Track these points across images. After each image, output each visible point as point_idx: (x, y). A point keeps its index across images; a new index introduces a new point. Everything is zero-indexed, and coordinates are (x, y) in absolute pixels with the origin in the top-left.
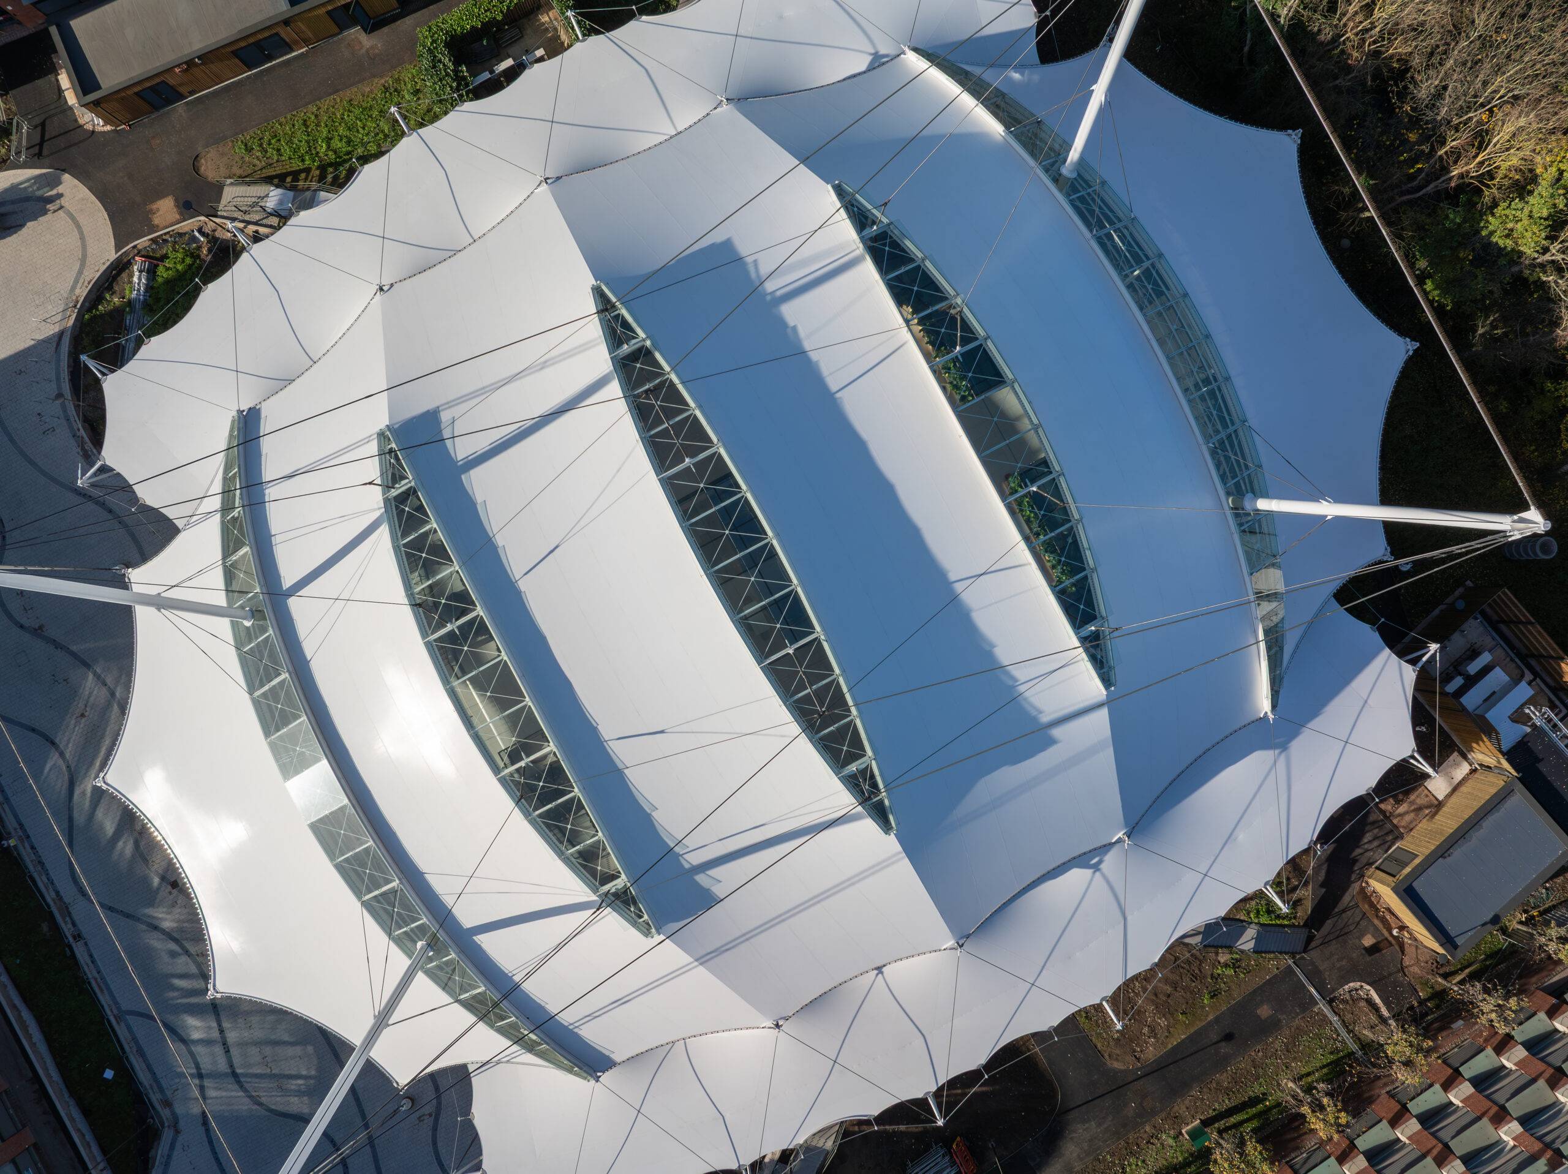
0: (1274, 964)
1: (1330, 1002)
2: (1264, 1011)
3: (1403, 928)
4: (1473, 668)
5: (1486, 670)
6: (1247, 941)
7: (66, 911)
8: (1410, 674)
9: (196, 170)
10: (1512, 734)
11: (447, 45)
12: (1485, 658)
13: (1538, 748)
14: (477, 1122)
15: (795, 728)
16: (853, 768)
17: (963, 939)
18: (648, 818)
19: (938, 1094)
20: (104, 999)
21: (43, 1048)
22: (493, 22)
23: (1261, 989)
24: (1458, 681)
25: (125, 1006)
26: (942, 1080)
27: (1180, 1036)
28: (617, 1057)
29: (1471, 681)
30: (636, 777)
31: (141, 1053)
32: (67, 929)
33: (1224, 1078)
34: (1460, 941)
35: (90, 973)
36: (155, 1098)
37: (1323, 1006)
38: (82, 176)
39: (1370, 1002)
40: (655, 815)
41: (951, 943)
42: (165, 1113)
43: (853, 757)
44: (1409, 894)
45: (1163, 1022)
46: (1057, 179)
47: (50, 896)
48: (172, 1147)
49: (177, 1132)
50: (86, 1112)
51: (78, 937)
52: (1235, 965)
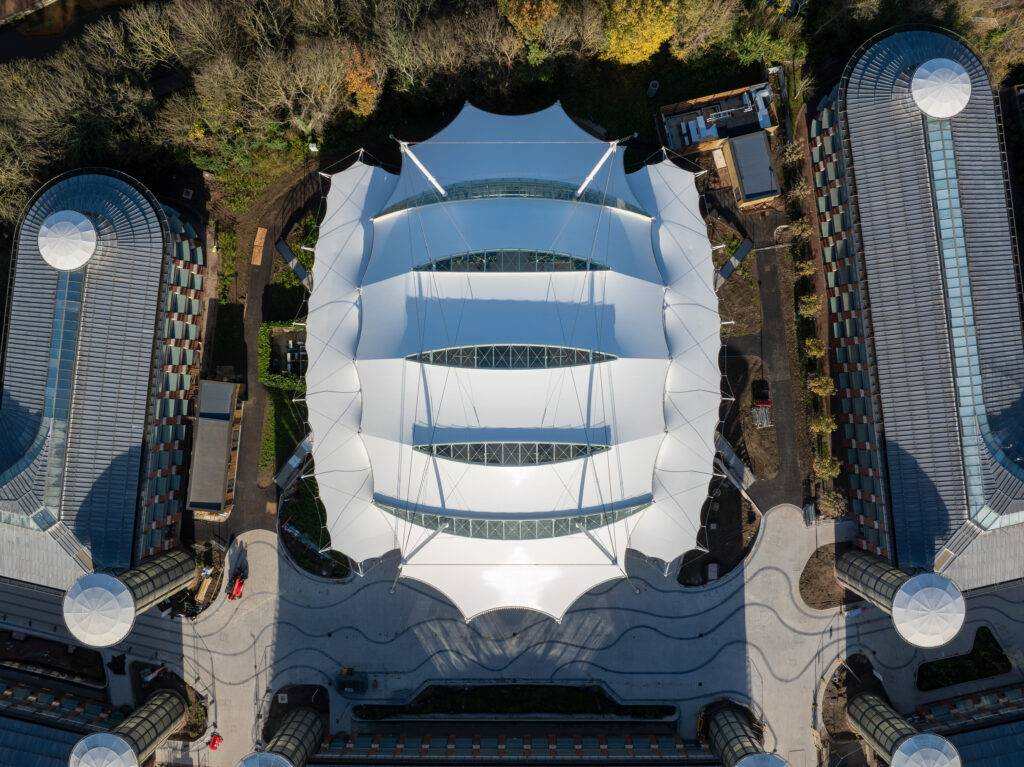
0: (751, 256)
1: (777, 243)
2: (767, 269)
3: (764, 204)
4: (684, 131)
5: (687, 127)
6: (735, 262)
7: (504, 680)
8: (667, 162)
9: (262, 488)
10: (713, 131)
11: (271, 374)
12: (683, 125)
13: (722, 125)
14: (651, 555)
15: (568, 369)
16: (591, 358)
17: (670, 356)
18: (572, 429)
19: (723, 395)
20: (542, 683)
21: (548, 715)
22: (271, 353)
23: (759, 267)
24: (686, 138)
25: (549, 677)
26: (719, 391)
27: (759, 303)
28: (649, 491)
29: (689, 133)
30: (558, 425)
31: (568, 680)
32: (510, 683)
33: (784, 296)
34: (775, 188)
35: (530, 683)
36: (587, 684)
37: (776, 247)
38: (242, 531)
39: (785, 229)
40: (573, 426)
41: (669, 362)
42: (595, 683)
43: (587, 357)
44: (749, 197)
45: (752, 307)
46: (444, 199)
47: (494, 683)
48: (608, 687)
49: (604, 682)
50: (580, 712)
51: (515, 680)
52: (745, 270)
